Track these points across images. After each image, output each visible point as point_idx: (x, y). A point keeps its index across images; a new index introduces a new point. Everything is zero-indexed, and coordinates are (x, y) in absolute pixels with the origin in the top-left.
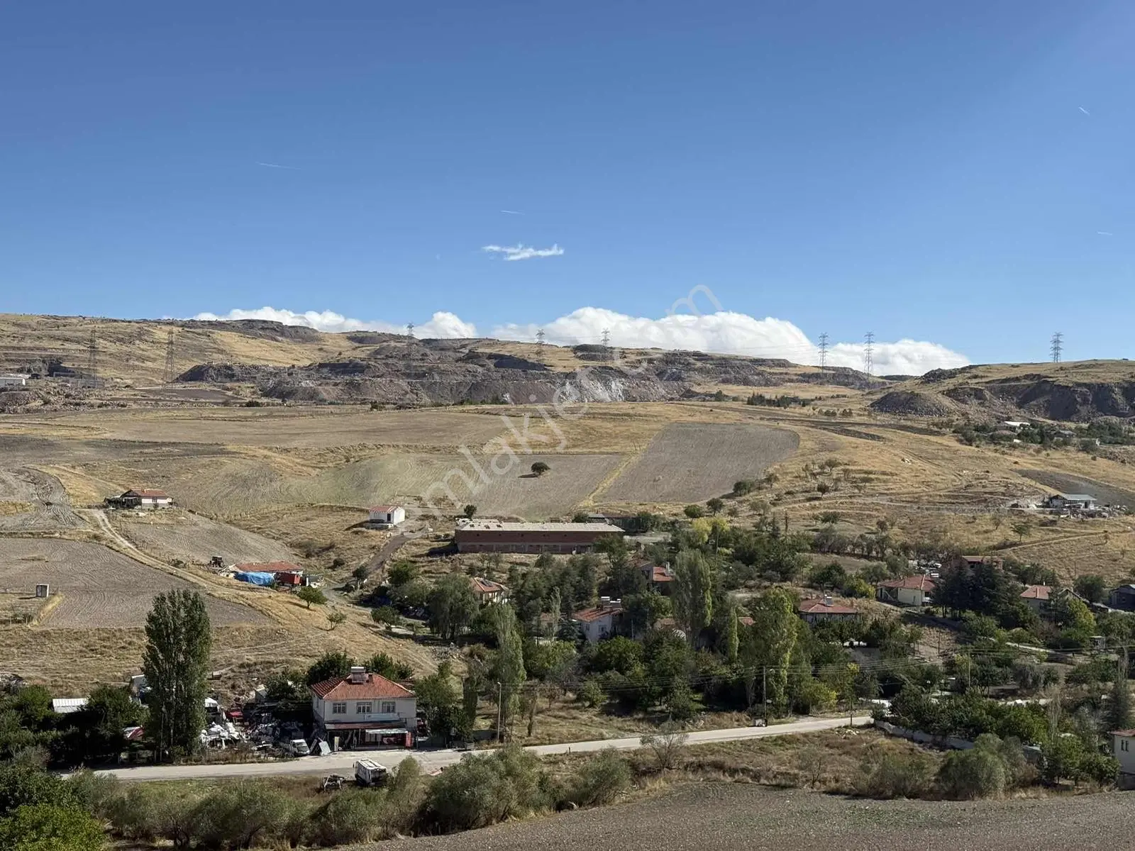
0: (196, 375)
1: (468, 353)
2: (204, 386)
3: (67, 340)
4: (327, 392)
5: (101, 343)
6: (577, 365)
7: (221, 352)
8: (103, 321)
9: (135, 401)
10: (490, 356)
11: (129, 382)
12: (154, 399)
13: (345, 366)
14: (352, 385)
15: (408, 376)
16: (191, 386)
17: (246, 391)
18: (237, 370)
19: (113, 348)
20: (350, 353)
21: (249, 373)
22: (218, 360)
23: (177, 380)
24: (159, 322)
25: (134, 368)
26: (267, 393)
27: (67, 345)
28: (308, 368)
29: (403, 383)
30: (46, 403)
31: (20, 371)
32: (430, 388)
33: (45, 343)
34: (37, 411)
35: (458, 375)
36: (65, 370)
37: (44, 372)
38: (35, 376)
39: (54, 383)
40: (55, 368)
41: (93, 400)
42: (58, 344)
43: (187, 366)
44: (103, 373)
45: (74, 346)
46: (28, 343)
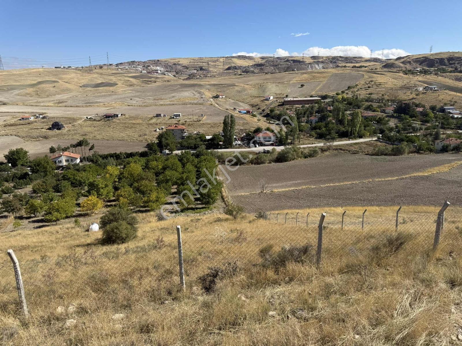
0: (229, 69)
1: (287, 60)
2: (231, 71)
3: (203, 62)
4: (256, 71)
5: (210, 63)
6: (312, 61)
7: (234, 63)
8: (210, 58)
9: (217, 75)
10: (292, 60)
11: (216, 71)
12: (221, 74)
13: (260, 64)
14: (261, 69)
15: (273, 66)
16: (228, 71)
17: (239, 72)
18: (237, 67)
19: (212, 64)
20: (261, 62)
21: (240, 67)
22: (233, 65)
23: (225, 70)
24: (221, 57)
25: (217, 68)
26: (243, 72)
27: (203, 64)
28: (252, 66)
29: (272, 68)
30: (200, 76)
31: (195, 70)
32: (278, 69)
33: (199, 63)
34: (199, 78)
35: (284, 65)
36: (203, 69)
37: (199, 70)
38: (198, 71)
39: (201, 72)
40: (201, 69)
41: (209, 75)
42: (201, 64)
43: (227, 67)
44: (211, 69)
45: (205, 64)
46: (196, 64)
